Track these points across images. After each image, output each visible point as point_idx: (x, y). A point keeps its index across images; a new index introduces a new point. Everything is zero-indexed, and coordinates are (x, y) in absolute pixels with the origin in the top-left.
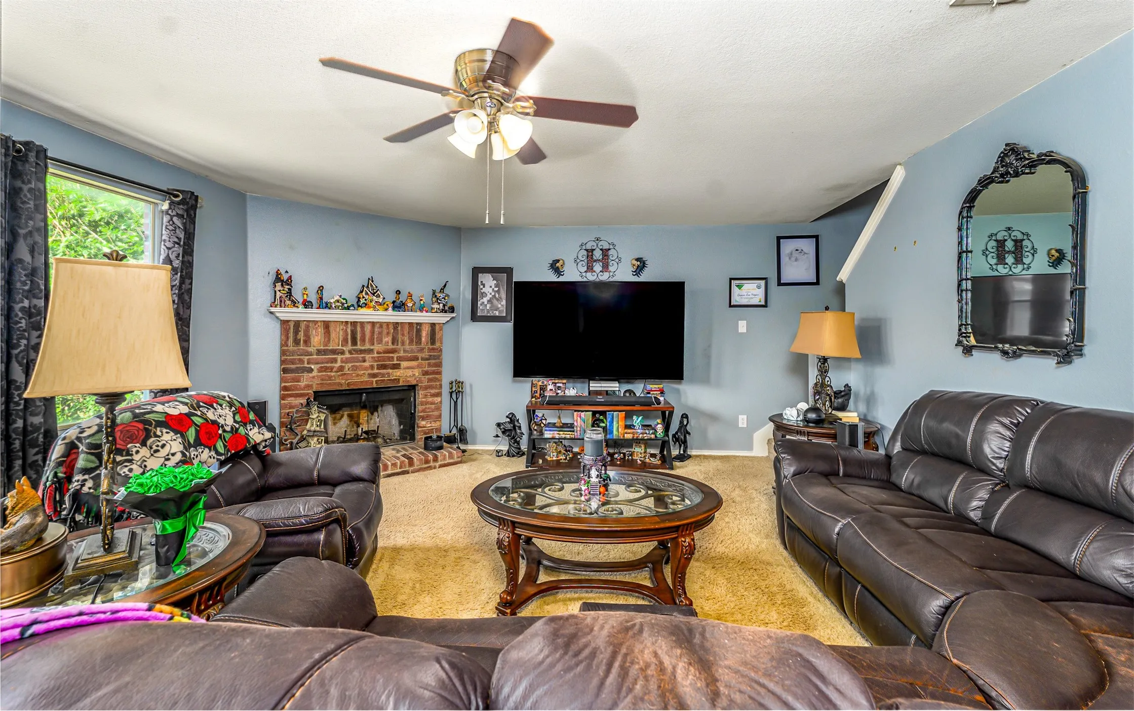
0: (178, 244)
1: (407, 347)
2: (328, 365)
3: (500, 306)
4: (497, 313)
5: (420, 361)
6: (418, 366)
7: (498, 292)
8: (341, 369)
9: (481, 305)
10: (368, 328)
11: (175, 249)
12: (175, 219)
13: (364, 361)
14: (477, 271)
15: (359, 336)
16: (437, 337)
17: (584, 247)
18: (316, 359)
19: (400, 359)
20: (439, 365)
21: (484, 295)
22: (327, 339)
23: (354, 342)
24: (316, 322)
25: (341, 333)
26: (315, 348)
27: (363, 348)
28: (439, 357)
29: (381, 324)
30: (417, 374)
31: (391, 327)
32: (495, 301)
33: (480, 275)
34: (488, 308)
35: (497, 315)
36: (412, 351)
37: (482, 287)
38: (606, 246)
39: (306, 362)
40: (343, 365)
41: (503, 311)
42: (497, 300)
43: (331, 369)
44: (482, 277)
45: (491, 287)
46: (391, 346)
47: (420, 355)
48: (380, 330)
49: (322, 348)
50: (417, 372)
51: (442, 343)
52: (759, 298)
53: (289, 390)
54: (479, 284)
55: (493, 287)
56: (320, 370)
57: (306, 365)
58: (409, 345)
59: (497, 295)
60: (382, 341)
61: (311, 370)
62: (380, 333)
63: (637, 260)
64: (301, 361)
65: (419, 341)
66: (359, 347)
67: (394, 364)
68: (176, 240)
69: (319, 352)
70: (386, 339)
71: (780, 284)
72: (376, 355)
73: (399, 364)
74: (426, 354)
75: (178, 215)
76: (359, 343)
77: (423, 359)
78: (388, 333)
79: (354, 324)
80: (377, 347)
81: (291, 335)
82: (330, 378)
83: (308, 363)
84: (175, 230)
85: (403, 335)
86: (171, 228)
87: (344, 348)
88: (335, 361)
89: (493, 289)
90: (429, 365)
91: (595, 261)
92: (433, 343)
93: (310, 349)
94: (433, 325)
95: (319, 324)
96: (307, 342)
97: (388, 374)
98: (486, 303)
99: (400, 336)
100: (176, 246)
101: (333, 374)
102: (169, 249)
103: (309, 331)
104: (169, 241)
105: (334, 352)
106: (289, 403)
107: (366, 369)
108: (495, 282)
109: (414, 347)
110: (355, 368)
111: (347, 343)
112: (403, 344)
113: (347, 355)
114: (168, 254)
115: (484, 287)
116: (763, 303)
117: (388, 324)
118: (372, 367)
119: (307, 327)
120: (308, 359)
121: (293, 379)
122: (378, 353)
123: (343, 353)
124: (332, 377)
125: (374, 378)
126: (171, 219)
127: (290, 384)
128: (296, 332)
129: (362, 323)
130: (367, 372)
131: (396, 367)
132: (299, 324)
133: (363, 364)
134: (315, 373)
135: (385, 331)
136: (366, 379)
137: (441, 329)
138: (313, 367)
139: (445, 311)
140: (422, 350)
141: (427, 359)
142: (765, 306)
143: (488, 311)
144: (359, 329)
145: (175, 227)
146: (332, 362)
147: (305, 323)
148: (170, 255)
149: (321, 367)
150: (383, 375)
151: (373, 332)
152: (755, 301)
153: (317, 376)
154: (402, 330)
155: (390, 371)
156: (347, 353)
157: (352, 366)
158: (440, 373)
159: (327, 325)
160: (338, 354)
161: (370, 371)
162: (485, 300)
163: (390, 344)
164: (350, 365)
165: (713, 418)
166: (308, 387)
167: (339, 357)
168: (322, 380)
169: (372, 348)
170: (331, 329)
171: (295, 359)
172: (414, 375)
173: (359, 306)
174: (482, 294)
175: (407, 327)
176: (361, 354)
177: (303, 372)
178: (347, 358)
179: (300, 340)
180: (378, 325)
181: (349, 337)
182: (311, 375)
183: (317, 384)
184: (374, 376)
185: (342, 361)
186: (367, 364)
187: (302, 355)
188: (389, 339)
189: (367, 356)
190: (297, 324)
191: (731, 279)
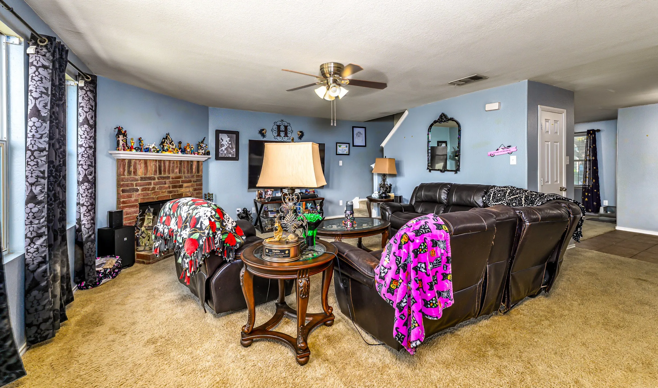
0: (92, 109)
1: (186, 175)
2: (147, 187)
3: (232, 152)
4: (230, 156)
5: (192, 183)
6: (192, 186)
7: (231, 144)
8: (154, 189)
9: (221, 151)
10: (167, 164)
11: (90, 113)
12: (89, 93)
13: (165, 184)
14: (218, 132)
15: (162, 168)
16: (200, 168)
17: (276, 124)
18: (140, 183)
19: (183, 182)
20: (201, 185)
21: (223, 145)
22: (146, 171)
23: (160, 173)
24: (140, 160)
25: (153, 167)
26: (139, 176)
27: (165, 176)
28: (201, 180)
29: (174, 161)
30: (191, 191)
31: (178, 163)
32: (229, 149)
33: (220, 134)
34: (225, 153)
35: (231, 156)
36: (189, 177)
37: (221, 141)
38: (286, 125)
39: (135, 185)
40: (155, 186)
41: (234, 154)
42: (231, 148)
43: (148, 189)
44: (221, 136)
45: (227, 141)
46: (178, 175)
47: (192, 179)
48: (173, 165)
49: (143, 176)
50: (191, 189)
51: (202, 172)
52: (346, 152)
53: (126, 204)
54: (220, 139)
55: (228, 141)
56: (142, 190)
57: (135, 187)
58: (187, 174)
59: (230, 146)
60: (174, 171)
61: (137, 190)
62: (173, 167)
63: (301, 132)
64: (132, 185)
65: (192, 172)
66: (162, 175)
67: (180, 185)
68: (90, 107)
69: (142, 179)
70: (176, 170)
71: (353, 146)
72: (171, 180)
73: (182, 185)
74: (195, 179)
75: (90, 91)
76: (162, 173)
77: (194, 182)
78: (177, 167)
79: (160, 161)
80: (172, 175)
81: (126, 168)
82: (148, 194)
83: (136, 186)
84: (89, 100)
85: (184, 168)
86: (86, 99)
87: (155, 176)
88: (150, 184)
89: (228, 143)
90: (197, 185)
91: (281, 131)
92: (198, 172)
93: (137, 177)
94: (198, 162)
95: (142, 161)
96: (135, 173)
97: (177, 191)
98: (224, 150)
99: (183, 168)
100: (91, 110)
101: (149, 192)
102: (86, 112)
103: (136, 166)
104: (86, 107)
105: (150, 178)
106: (126, 211)
107: (166, 188)
108: (229, 139)
109: (189, 175)
110: (161, 188)
111: (157, 173)
112: (184, 173)
113: (157, 180)
114: (86, 116)
115: (223, 141)
116: (348, 153)
117: (177, 161)
118: (169, 187)
119: (135, 163)
120: (136, 184)
121: (127, 196)
122: (172, 179)
123: (154, 179)
124: (149, 194)
125: (171, 193)
126: (86, 93)
127: (126, 199)
128: (129, 166)
129: (164, 161)
130: (167, 190)
131: (181, 186)
132: (131, 161)
133: (165, 185)
134: (140, 192)
135: (176, 166)
136: (166, 194)
137: (202, 164)
138: (138, 188)
139: (205, 154)
140: (193, 177)
141: (196, 182)
142: (349, 155)
143: (225, 154)
144: (162, 164)
145: (89, 98)
146: (149, 185)
147: (134, 160)
148: (87, 117)
149: (143, 188)
150: (175, 192)
151: (169, 166)
152: (345, 153)
153: (141, 194)
154: (184, 164)
155: (178, 189)
156: (157, 179)
157: (159, 187)
158: (201, 189)
159: (146, 161)
160: (152, 180)
161: (169, 190)
162: (223, 148)
163: (178, 173)
164: (158, 186)
165: (331, 202)
166: (136, 200)
167: (153, 182)
168: (144, 196)
169: (169, 175)
170: (148, 164)
171: (128, 184)
172: (190, 191)
173: (164, 150)
174: (222, 145)
175: (186, 163)
176: (164, 179)
177: (133, 192)
178: (157, 182)
179: (131, 171)
180: (172, 162)
181: (158, 169)
182: (138, 193)
183: (141, 199)
184: (170, 192)
185: (154, 184)
186: (167, 185)
187: (132, 181)
188: (177, 170)
189: (167, 181)
190: (130, 161)
191: (337, 143)
